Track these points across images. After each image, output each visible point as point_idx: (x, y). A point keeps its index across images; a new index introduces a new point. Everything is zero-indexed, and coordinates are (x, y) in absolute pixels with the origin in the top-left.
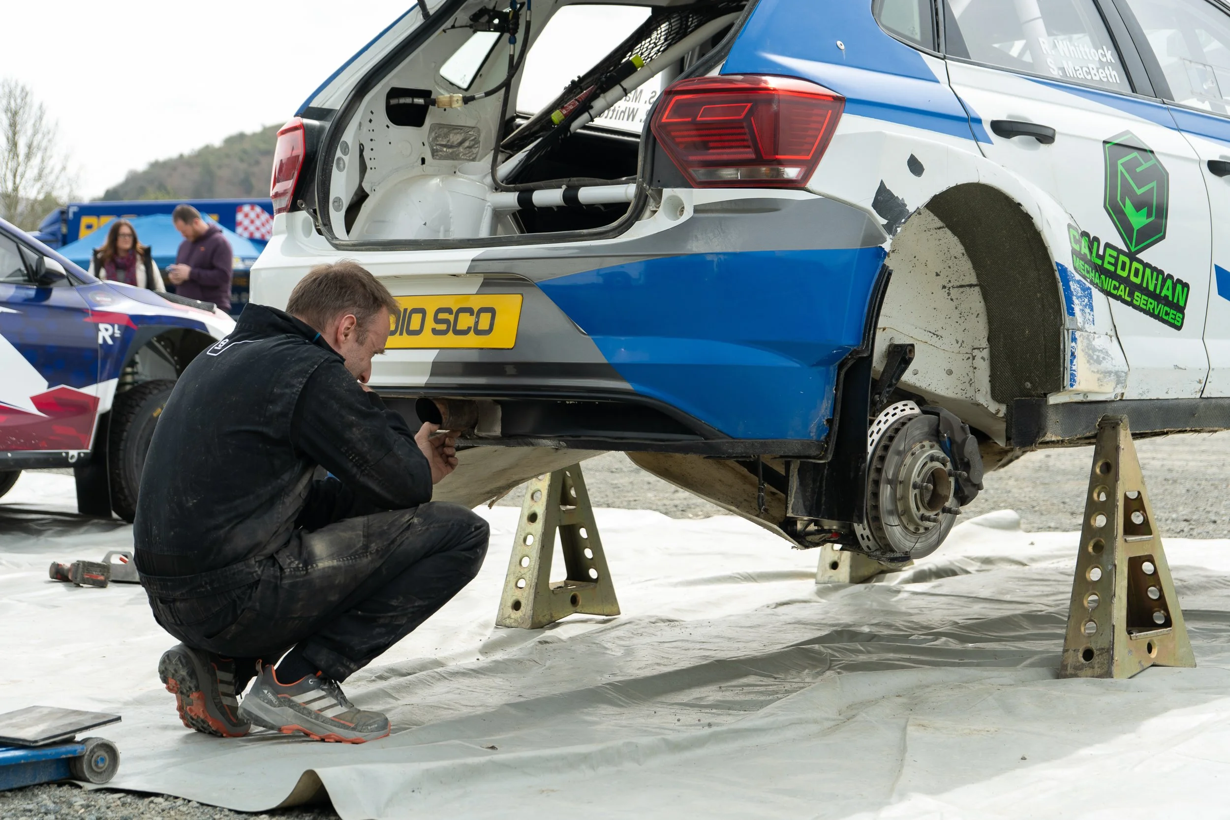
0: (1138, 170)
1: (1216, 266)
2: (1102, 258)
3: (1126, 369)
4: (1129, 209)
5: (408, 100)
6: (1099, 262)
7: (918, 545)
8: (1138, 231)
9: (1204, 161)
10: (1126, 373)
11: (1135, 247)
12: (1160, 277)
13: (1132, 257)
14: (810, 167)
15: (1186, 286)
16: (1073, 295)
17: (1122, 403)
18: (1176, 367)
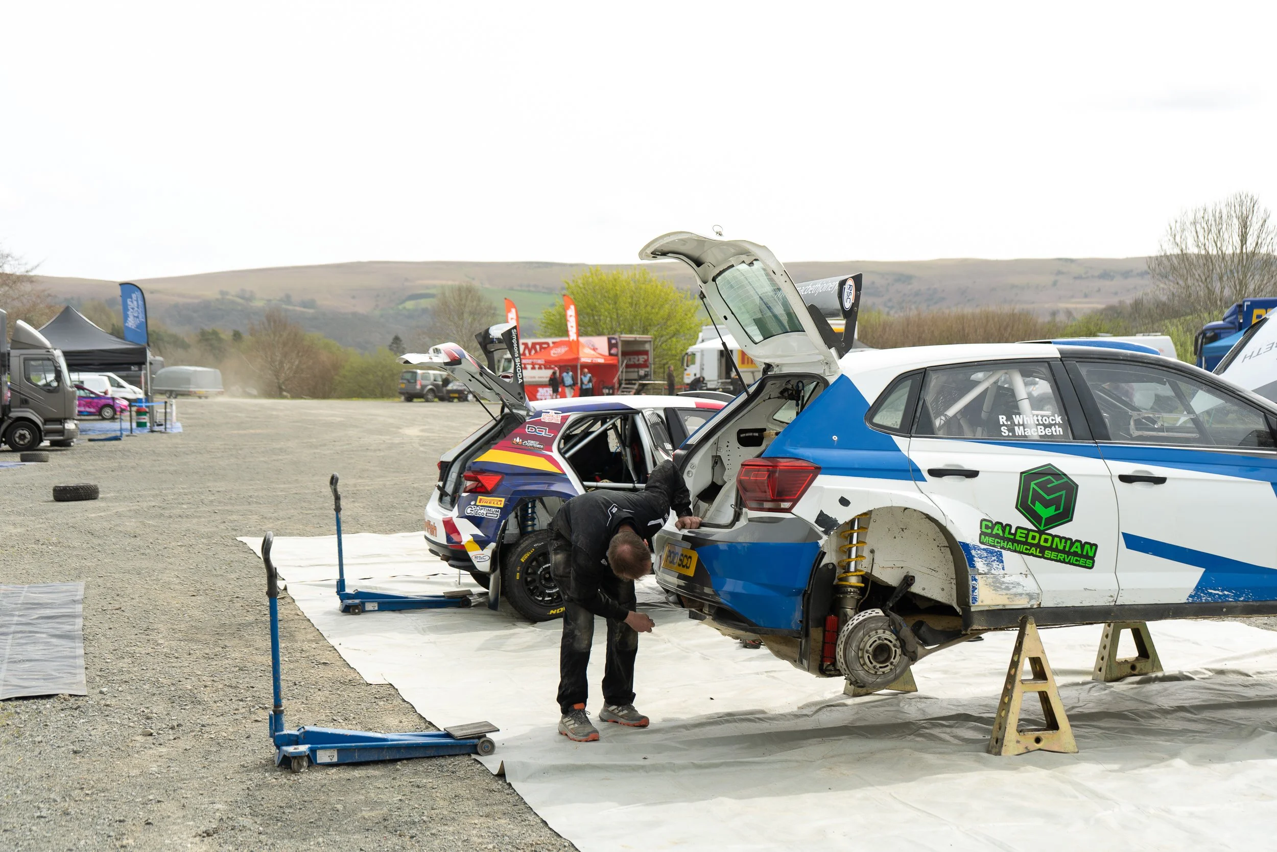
0: (1049, 486)
1: (1123, 533)
2: (1015, 534)
3: (1040, 591)
4: (1039, 508)
5: (751, 434)
6: (1012, 537)
7: (878, 680)
8: (1046, 519)
9: (1115, 476)
10: (1038, 594)
11: (1044, 526)
12: (1069, 542)
13: (1041, 533)
14: (795, 502)
15: (1096, 546)
16: (974, 557)
17: (1040, 609)
18: (1085, 589)
